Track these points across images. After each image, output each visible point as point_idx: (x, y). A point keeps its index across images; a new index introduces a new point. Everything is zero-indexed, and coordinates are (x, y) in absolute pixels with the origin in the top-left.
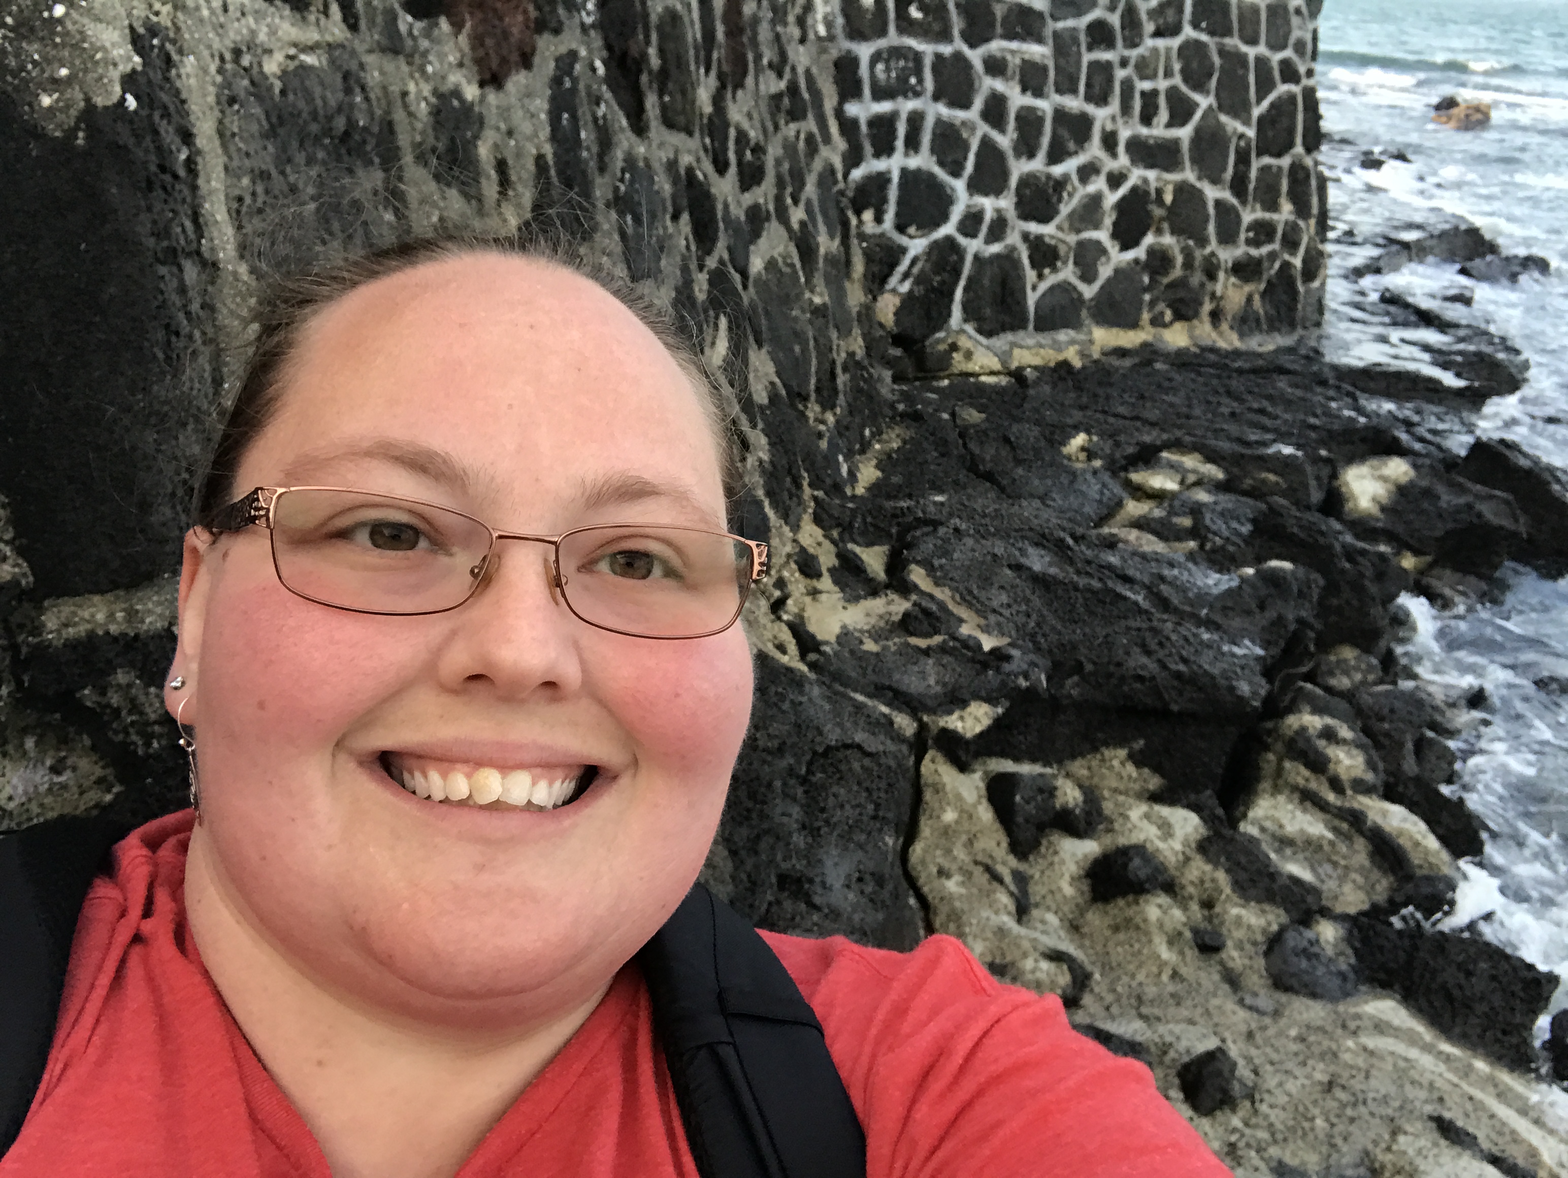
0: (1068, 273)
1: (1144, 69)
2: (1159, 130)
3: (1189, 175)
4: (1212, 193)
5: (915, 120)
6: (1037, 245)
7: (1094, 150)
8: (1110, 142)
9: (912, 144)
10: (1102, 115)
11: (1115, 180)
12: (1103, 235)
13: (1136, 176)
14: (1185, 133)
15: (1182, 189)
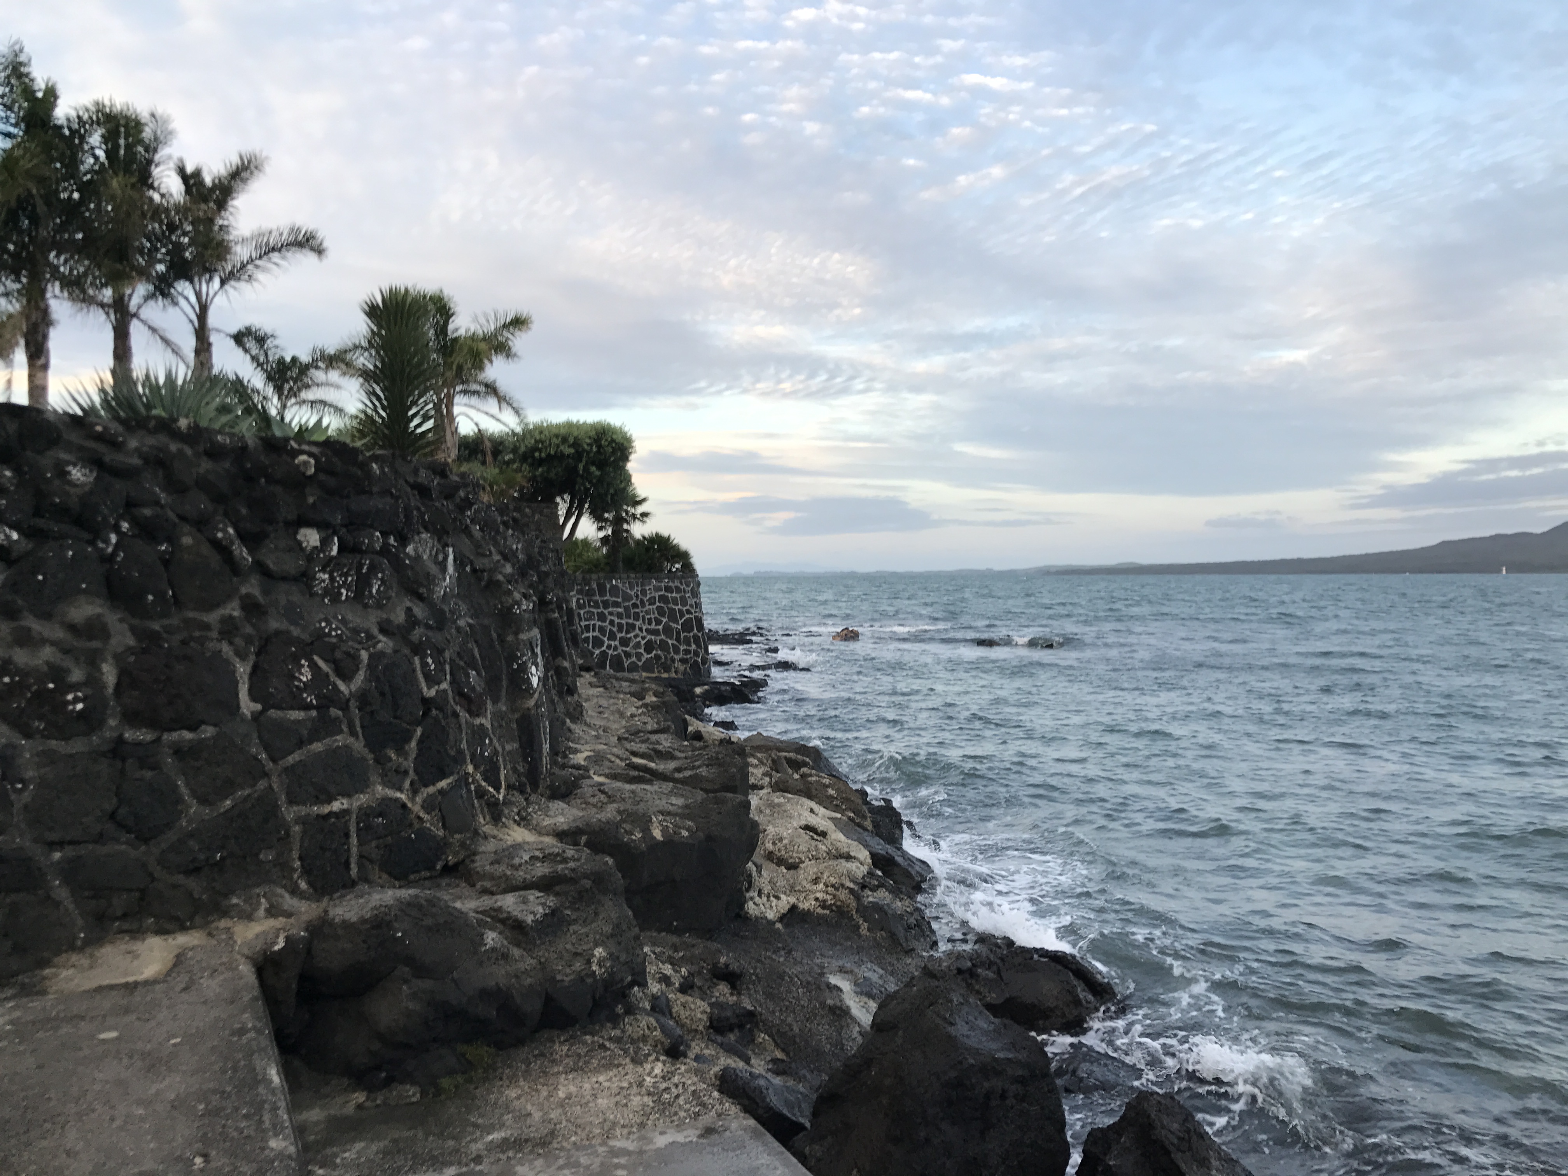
0: (634, 659)
1: (647, 613)
2: (653, 626)
3: (663, 637)
4: (670, 642)
5: (594, 625)
6: (625, 652)
7: (637, 631)
8: (641, 629)
9: (594, 630)
10: (638, 623)
11: (643, 638)
12: (642, 651)
13: (648, 637)
14: (660, 627)
15: (661, 640)
